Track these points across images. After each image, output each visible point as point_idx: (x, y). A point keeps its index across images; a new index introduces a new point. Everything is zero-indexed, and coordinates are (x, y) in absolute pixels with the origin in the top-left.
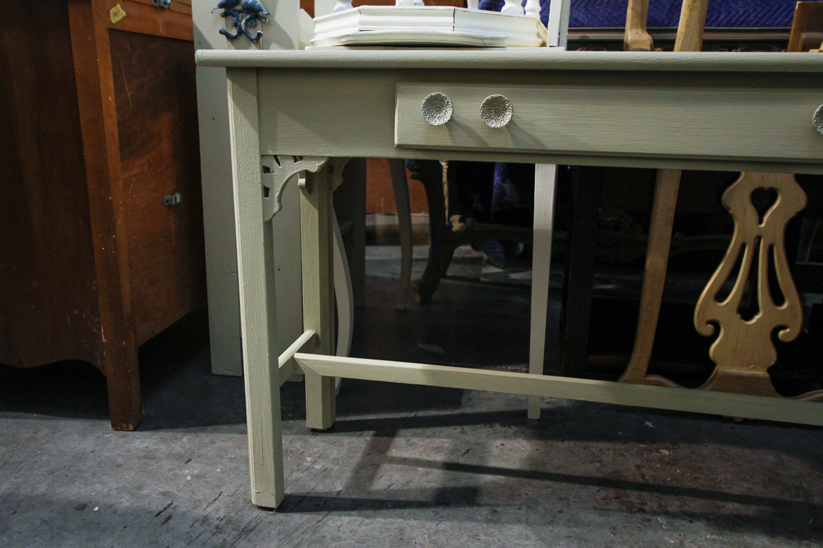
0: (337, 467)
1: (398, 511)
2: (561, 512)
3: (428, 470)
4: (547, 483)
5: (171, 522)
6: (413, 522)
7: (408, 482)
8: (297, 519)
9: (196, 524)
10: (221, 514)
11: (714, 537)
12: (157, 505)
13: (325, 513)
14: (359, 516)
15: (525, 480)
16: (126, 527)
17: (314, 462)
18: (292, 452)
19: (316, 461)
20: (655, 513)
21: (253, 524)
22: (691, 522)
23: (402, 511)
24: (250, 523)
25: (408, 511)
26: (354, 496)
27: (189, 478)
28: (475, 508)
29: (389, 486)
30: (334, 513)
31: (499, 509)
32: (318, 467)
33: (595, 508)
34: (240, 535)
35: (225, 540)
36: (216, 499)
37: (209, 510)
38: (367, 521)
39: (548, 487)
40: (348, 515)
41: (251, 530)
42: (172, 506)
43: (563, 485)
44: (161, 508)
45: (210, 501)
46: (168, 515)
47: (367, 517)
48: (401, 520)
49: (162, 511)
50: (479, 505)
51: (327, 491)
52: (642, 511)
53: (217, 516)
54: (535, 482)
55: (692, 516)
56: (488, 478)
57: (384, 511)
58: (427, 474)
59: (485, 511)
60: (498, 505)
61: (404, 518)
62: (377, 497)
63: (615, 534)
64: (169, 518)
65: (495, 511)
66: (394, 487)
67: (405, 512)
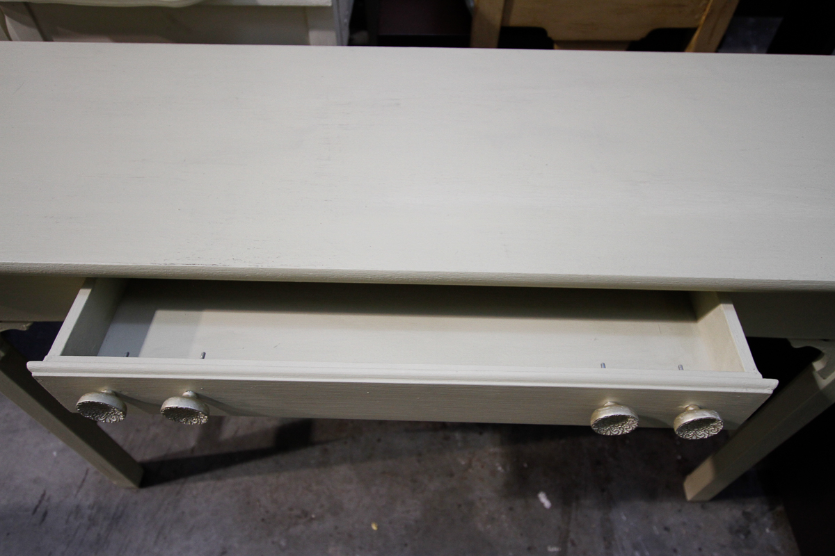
1: (245, 466)
5: (48, 519)
6: (258, 479)
8: (159, 493)
9: (72, 518)
10: (91, 500)
12: (32, 500)
13: (182, 480)
14: (212, 479)
16: (8, 534)
21: (121, 508)
23: (248, 464)
24: (117, 507)
26: (206, 452)
27: (55, 453)
28: (310, 449)
29: (237, 432)
30: (191, 478)
31: (329, 447)
34: (111, 524)
35: (99, 535)
36: (84, 480)
37: (80, 496)
38: (219, 484)
40: (202, 480)
41: (120, 517)
42: (46, 498)
44: (36, 502)
45: (79, 483)
46: (43, 510)
47: (219, 478)
48: (246, 478)
49: (37, 507)
50: (313, 444)
51: (182, 449)
53: (88, 503)
57: (233, 469)
59: (316, 452)
60: (327, 442)
61: (248, 474)
62: (226, 449)
63: (419, 461)
64: (45, 514)
65: (326, 450)
66: (241, 433)
67: (251, 465)
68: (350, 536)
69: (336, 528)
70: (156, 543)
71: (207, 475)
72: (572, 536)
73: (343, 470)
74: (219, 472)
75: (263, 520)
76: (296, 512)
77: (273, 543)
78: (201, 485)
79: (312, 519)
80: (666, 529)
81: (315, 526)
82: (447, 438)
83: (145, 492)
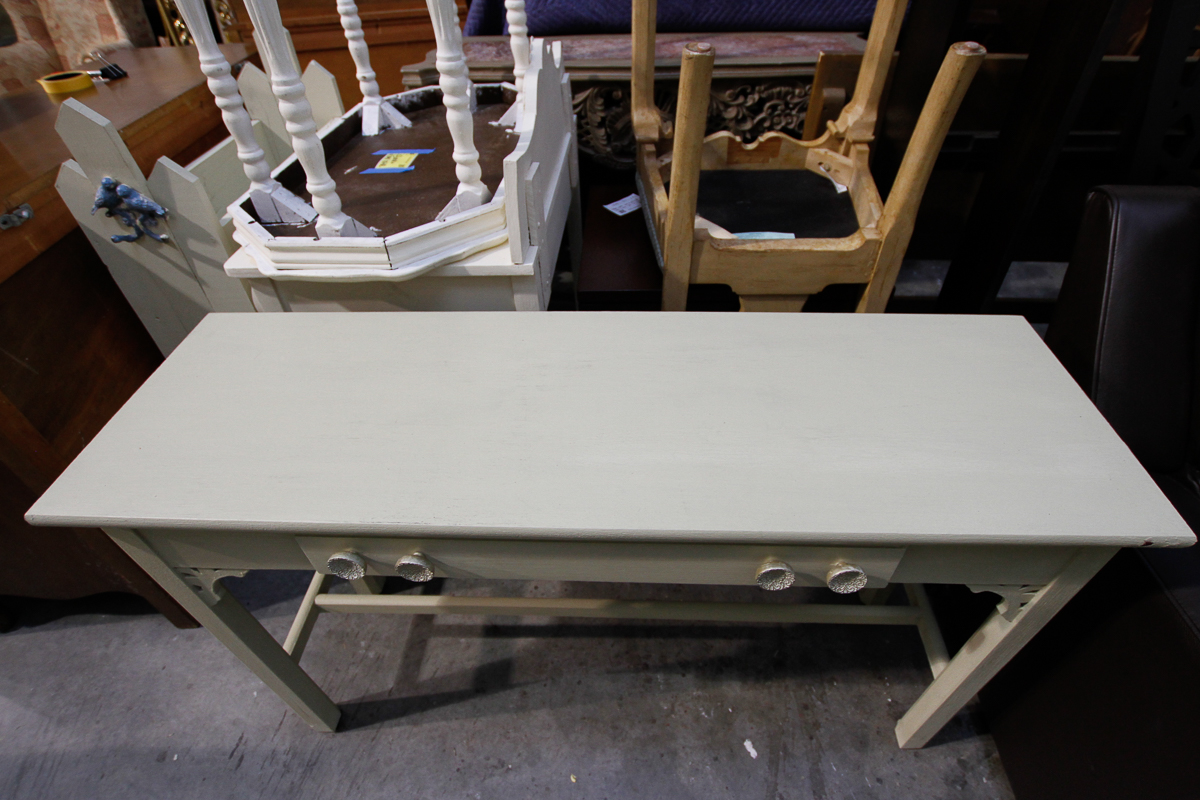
0: (388, 652)
1: (443, 710)
2: (579, 682)
3: (469, 640)
4: (570, 641)
5: (244, 764)
6: (455, 724)
7: (452, 663)
8: (354, 737)
9: (267, 764)
10: (287, 745)
11: (700, 693)
12: (230, 744)
13: (377, 725)
14: (408, 723)
15: (553, 640)
16: (204, 779)
17: (368, 648)
18: (347, 634)
19: (369, 646)
20: (657, 669)
21: (316, 754)
22: (684, 675)
23: (445, 708)
24: (313, 753)
25: (449, 708)
26: (404, 695)
27: (255, 693)
28: (508, 692)
29: (435, 673)
30: (387, 723)
31: (527, 689)
32: (371, 655)
33: (608, 672)
34: (304, 772)
35: (292, 783)
36: (281, 723)
37: (276, 739)
38: (415, 730)
39: (571, 648)
40: (398, 725)
41: (315, 763)
42: (243, 741)
43: (585, 641)
44: (233, 745)
45: (277, 726)
46: (240, 755)
47: (415, 723)
48: (443, 723)
49: (234, 751)
50: (511, 687)
51: (380, 691)
52: (646, 667)
53: (283, 748)
54: (563, 642)
55: (684, 666)
56: (522, 643)
57: (430, 713)
58: (468, 647)
59: (514, 695)
60: (526, 684)
61: (445, 718)
62: (424, 692)
63: (620, 705)
64: (242, 759)
65: (525, 693)
66: (439, 674)
67: (448, 709)
68: (548, 789)
69: (533, 780)
70: (348, 793)
71: (403, 720)
72: (780, 790)
73: (543, 715)
74: (416, 716)
75: (458, 770)
76: (493, 761)
77: (468, 795)
78: (397, 730)
79: (509, 769)
80: (879, 780)
81: (511, 777)
82: (649, 680)
83: (340, 736)
